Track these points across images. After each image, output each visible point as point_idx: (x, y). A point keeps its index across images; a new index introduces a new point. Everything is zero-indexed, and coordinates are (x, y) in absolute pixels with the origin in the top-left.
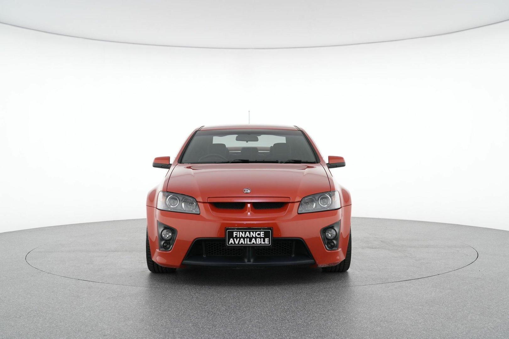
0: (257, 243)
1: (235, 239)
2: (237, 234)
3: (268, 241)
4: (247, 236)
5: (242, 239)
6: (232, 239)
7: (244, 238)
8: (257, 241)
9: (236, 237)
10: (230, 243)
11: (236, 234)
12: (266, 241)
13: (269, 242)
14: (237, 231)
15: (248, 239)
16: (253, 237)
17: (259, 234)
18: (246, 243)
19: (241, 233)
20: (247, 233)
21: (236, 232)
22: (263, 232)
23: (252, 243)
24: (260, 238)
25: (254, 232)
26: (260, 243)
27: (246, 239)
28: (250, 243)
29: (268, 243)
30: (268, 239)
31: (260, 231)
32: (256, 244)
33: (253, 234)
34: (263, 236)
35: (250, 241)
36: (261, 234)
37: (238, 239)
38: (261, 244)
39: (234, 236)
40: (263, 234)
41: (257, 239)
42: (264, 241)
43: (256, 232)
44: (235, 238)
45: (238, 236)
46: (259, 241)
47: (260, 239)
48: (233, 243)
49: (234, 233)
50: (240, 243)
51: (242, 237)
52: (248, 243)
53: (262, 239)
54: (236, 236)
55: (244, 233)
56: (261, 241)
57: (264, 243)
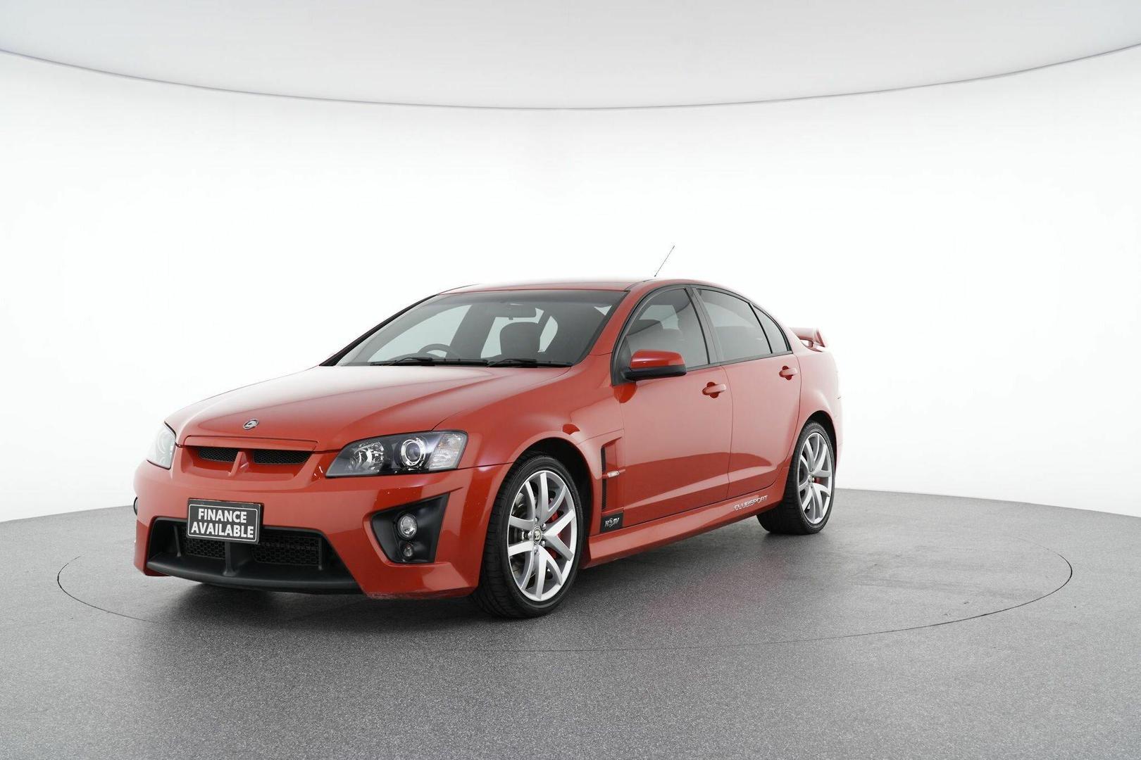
0: (235, 535)
1: (201, 523)
2: (203, 512)
3: (252, 532)
4: (220, 519)
5: (211, 525)
6: (195, 524)
7: (214, 523)
8: (235, 531)
9: (203, 520)
10: (192, 531)
11: (203, 514)
12: (249, 532)
13: (254, 534)
14: (205, 508)
15: (221, 525)
16: (228, 522)
17: (238, 517)
18: (216, 534)
19: (210, 510)
20: (220, 512)
21: (203, 510)
22: (245, 513)
23: (226, 534)
24: (240, 524)
25: (231, 512)
26: (238, 535)
27: (217, 525)
28: (223, 534)
29: (252, 536)
30: (252, 528)
31: (240, 511)
32: (233, 537)
33: (229, 516)
34: (245, 522)
35: (224, 530)
36: (242, 517)
37: (205, 524)
38: (240, 537)
39: (200, 518)
40: (245, 517)
41: (235, 526)
42: (246, 532)
43: (234, 511)
44: (200, 521)
45: (205, 519)
46: (238, 531)
47: (238, 527)
48: (198, 532)
49: (200, 510)
50: (208, 533)
51: (211, 521)
52: (221, 533)
53: (243, 527)
54: (203, 517)
55: (214, 511)
56: (240, 531)
57: (245, 536)
